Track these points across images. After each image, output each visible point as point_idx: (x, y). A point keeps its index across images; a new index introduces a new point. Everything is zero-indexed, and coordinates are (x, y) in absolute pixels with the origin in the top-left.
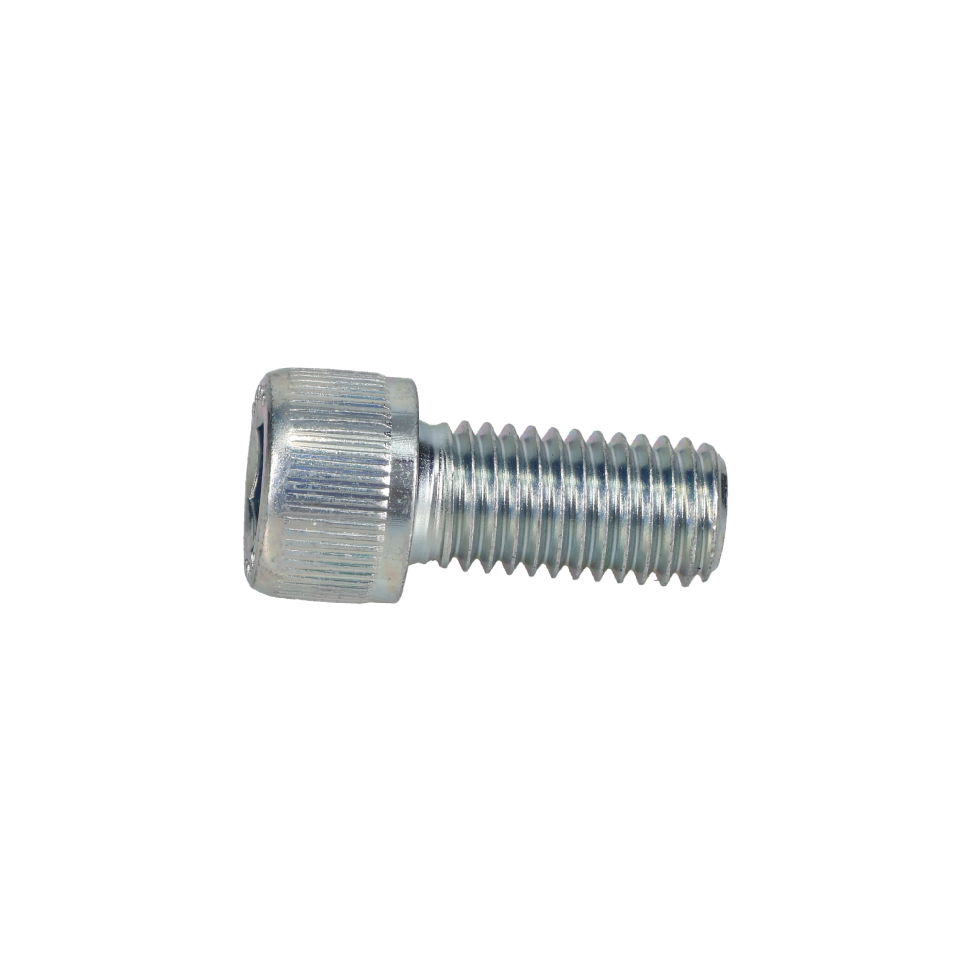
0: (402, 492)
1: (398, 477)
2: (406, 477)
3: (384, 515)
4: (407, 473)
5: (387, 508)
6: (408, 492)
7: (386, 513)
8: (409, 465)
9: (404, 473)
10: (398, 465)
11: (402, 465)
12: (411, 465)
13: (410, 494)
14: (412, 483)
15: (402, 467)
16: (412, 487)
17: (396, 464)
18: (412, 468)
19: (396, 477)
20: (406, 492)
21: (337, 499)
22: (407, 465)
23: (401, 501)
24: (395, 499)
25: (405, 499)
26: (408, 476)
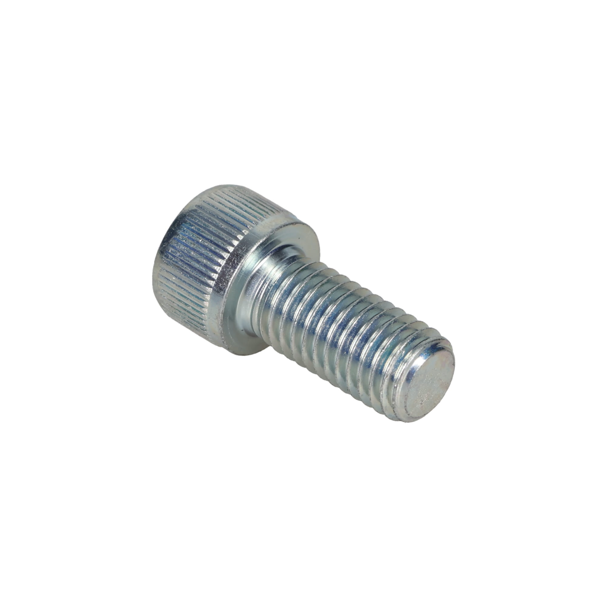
0: (224, 280)
1: (226, 270)
2: (230, 272)
3: (210, 290)
4: (231, 270)
5: (213, 286)
6: (227, 282)
7: (212, 289)
8: (235, 265)
9: (230, 269)
10: (229, 263)
11: (232, 264)
12: (236, 266)
13: (228, 284)
14: (231, 277)
15: (231, 265)
16: (230, 280)
17: (228, 262)
18: (236, 268)
19: (225, 270)
20: (226, 281)
21: (188, 269)
22: (234, 265)
23: (221, 286)
24: (219, 283)
25: (224, 285)
26: (231, 272)
